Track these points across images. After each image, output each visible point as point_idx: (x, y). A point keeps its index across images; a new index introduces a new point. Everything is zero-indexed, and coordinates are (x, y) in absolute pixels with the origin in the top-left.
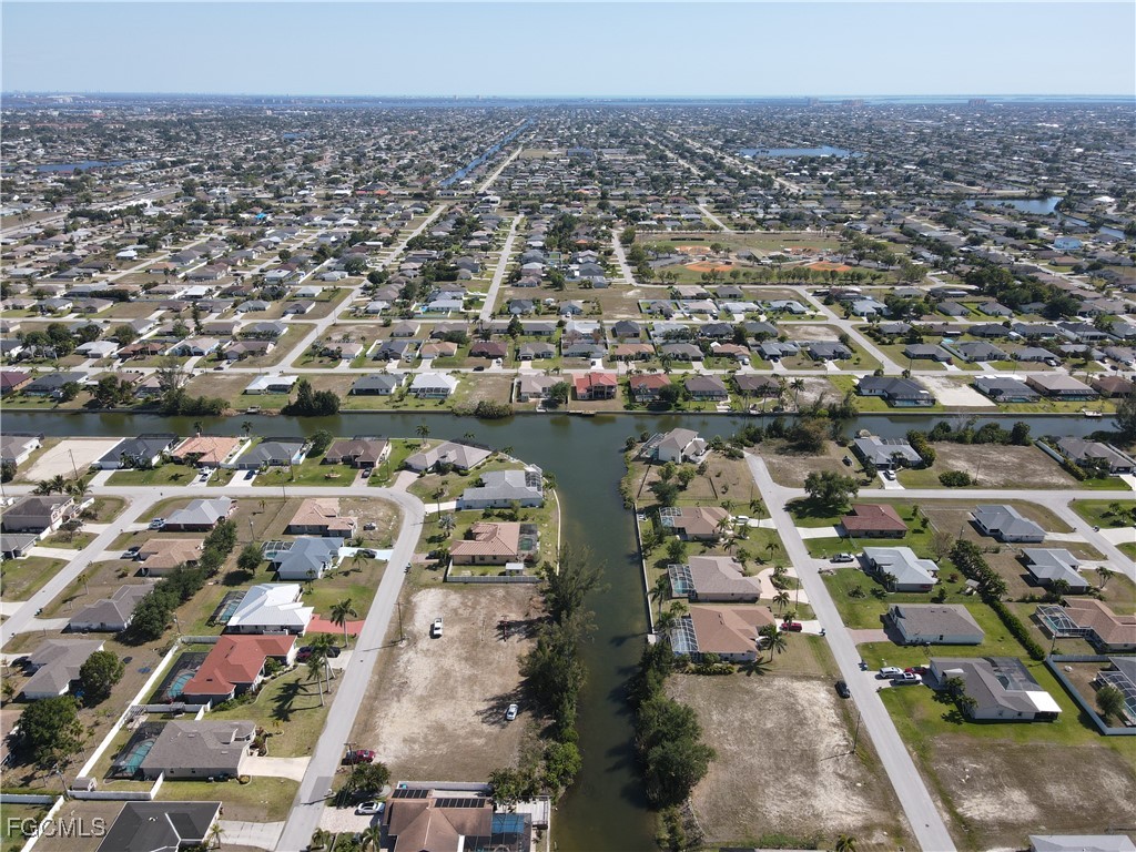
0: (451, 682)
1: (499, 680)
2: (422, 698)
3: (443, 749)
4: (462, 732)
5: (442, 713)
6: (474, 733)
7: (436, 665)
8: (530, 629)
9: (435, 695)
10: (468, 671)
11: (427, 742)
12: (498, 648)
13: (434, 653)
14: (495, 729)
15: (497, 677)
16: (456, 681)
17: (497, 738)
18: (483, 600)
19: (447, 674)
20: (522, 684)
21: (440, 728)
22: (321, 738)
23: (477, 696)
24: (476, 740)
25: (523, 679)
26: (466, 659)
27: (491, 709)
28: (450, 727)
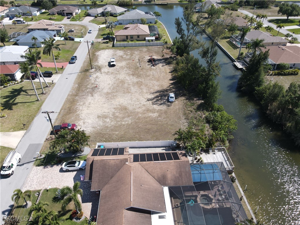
0: (126, 85)
1: (157, 83)
2: (108, 94)
3: (128, 121)
4: (140, 110)
5: (123, 100)
6: (148, 110)
7: (114, 78)
8: (167, 61)
9: (117, 92)
10: (135, 80)
11: (116, 117)
12: (151, 70)
13: (112, 73)
14: (164, 108)
15: (155, 82)
16: (129, 85)
17: (166, 112)
18: (136, 52)
19: (123, 82)
20: (172, 84)
21: (124, 109)
22: (36, 119)
23: (145, 91)
24: (151, 114)
25: (172, 82)
26: (133, 75)
27: (157, 97)
28: (130, 108)
